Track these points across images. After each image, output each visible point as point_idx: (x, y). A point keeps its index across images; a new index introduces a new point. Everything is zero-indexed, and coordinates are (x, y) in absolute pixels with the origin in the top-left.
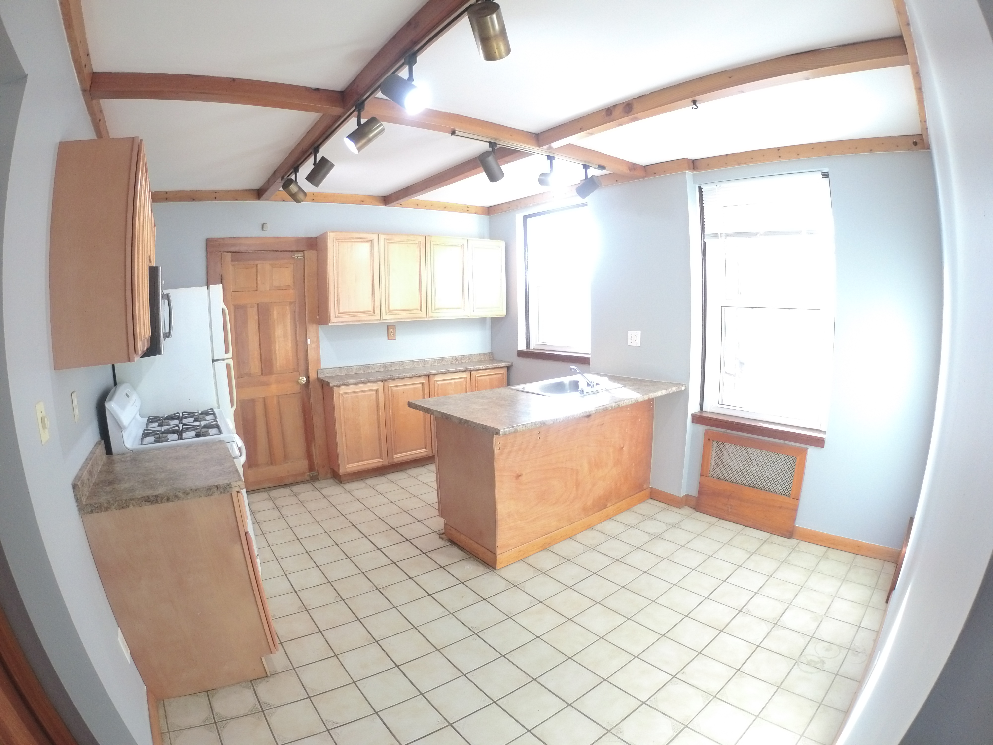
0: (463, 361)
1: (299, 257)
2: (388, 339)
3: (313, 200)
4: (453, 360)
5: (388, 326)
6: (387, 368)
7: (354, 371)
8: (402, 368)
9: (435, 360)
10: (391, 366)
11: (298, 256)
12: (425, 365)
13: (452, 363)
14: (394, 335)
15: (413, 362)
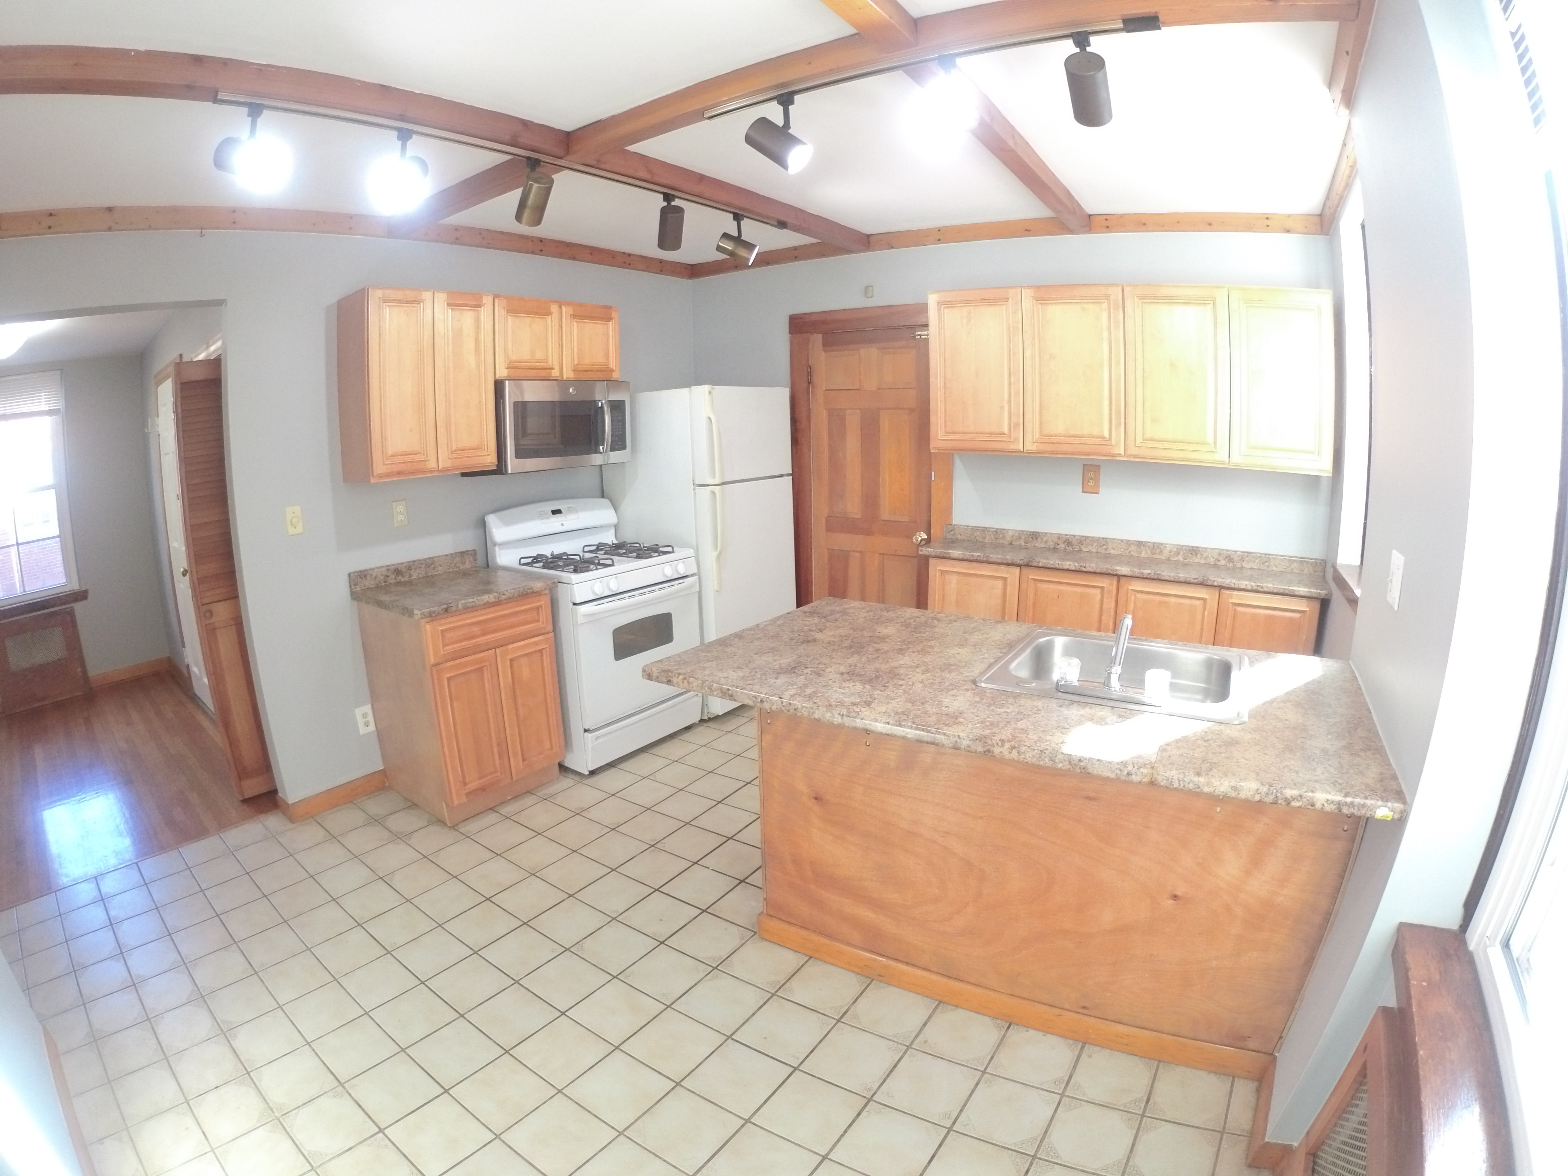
0: (1245, 565)
1: (922, 337)
2: (1083, 492)
3: (939, 240)
4: (1220, 558)
5: (1084, 465)
6: (1072, 546)
7: (1008, 538)
8: (1103, 551)
9: (1180, 549)
10: (1081, 543)
11: (920, 335)
12: (1154, 556)
13: (1219, 563)
14: (1097, 484)
15: (1129, 543)
